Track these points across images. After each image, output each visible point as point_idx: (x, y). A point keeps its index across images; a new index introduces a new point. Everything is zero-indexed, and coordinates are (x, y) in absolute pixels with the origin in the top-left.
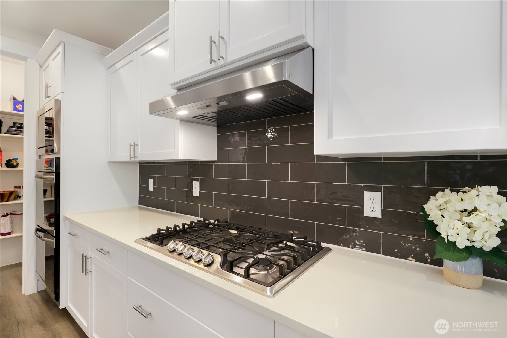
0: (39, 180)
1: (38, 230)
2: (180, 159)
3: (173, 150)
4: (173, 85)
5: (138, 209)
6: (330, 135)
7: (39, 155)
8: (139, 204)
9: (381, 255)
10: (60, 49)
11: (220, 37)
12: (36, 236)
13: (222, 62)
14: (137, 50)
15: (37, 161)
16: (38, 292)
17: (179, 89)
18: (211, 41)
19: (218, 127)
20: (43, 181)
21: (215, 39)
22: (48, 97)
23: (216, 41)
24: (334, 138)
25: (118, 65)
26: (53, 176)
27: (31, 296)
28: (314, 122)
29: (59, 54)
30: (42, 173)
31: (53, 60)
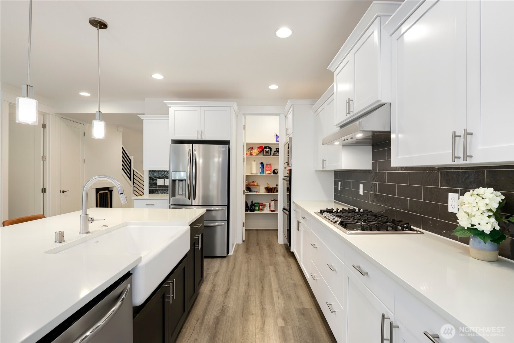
0: (285, 181)
1: (284, 209)
2: (342, 169)
3: (340, 164)
4: (336, 125)
5: (334, 203)
6: (397, 155)
7: (285, 167)
8: (334, 200)
10: (291, 109)
11: (350, 100)
12: (283, 212)
14: (326, 101)
15: (284, 170)
16: (284, 244)
17: (341, 127)
18: (347, 102)
19: (373, 146)
20: (287, 182)
22: (288, 135)
23: (349, 102)
24: (399, 157)
25: (319, 110)
26: (289, 179)
27: (281, 244)
28: (391, 147)
29: (291, 111)
30: (286, 177)
31: (290, 114)
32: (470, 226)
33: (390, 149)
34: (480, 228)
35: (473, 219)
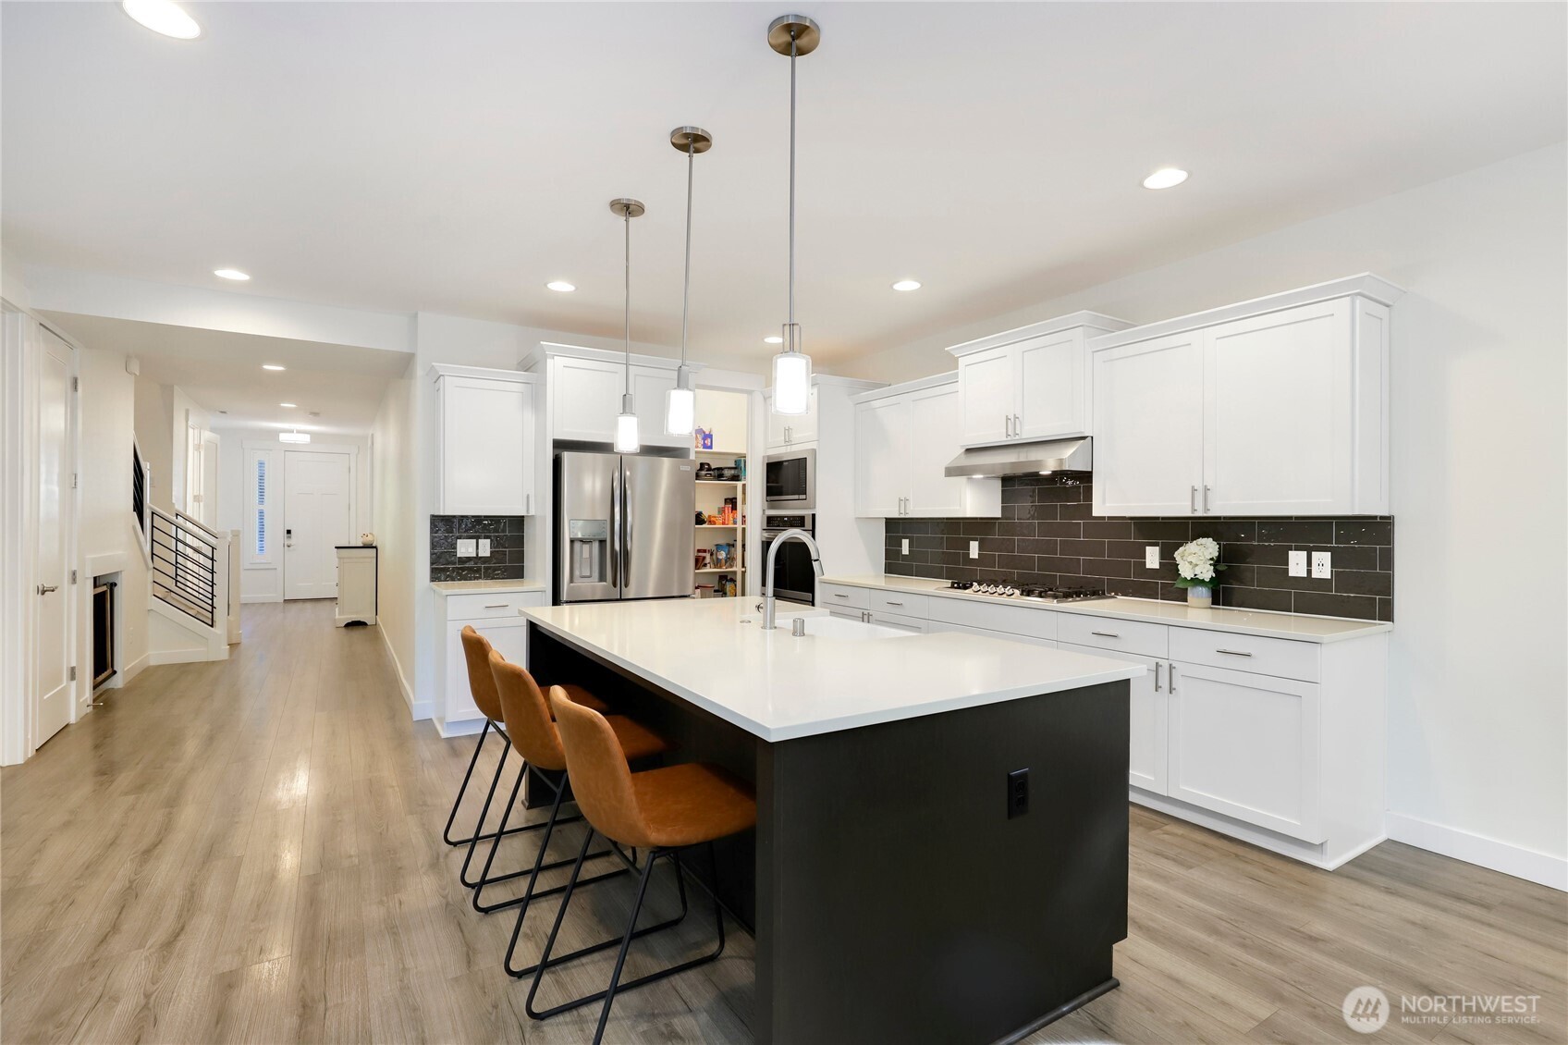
3: (958, 508)
4: (962, 446)
6: (1104, 502)
8: (885, 573)
9: (1159, 601)
11: (1016, 418)
13: (1017, 437)
14: (907, 393)
18: (1008, 419)
21: (1012, 417)
22: (789, 441)
23: (1012, 420)
24: (1107, 505)
25: (876, 403)
32: (1193, 576)
33: (1090, 488)
34: (1200, 577)
35: (1197, 568)
